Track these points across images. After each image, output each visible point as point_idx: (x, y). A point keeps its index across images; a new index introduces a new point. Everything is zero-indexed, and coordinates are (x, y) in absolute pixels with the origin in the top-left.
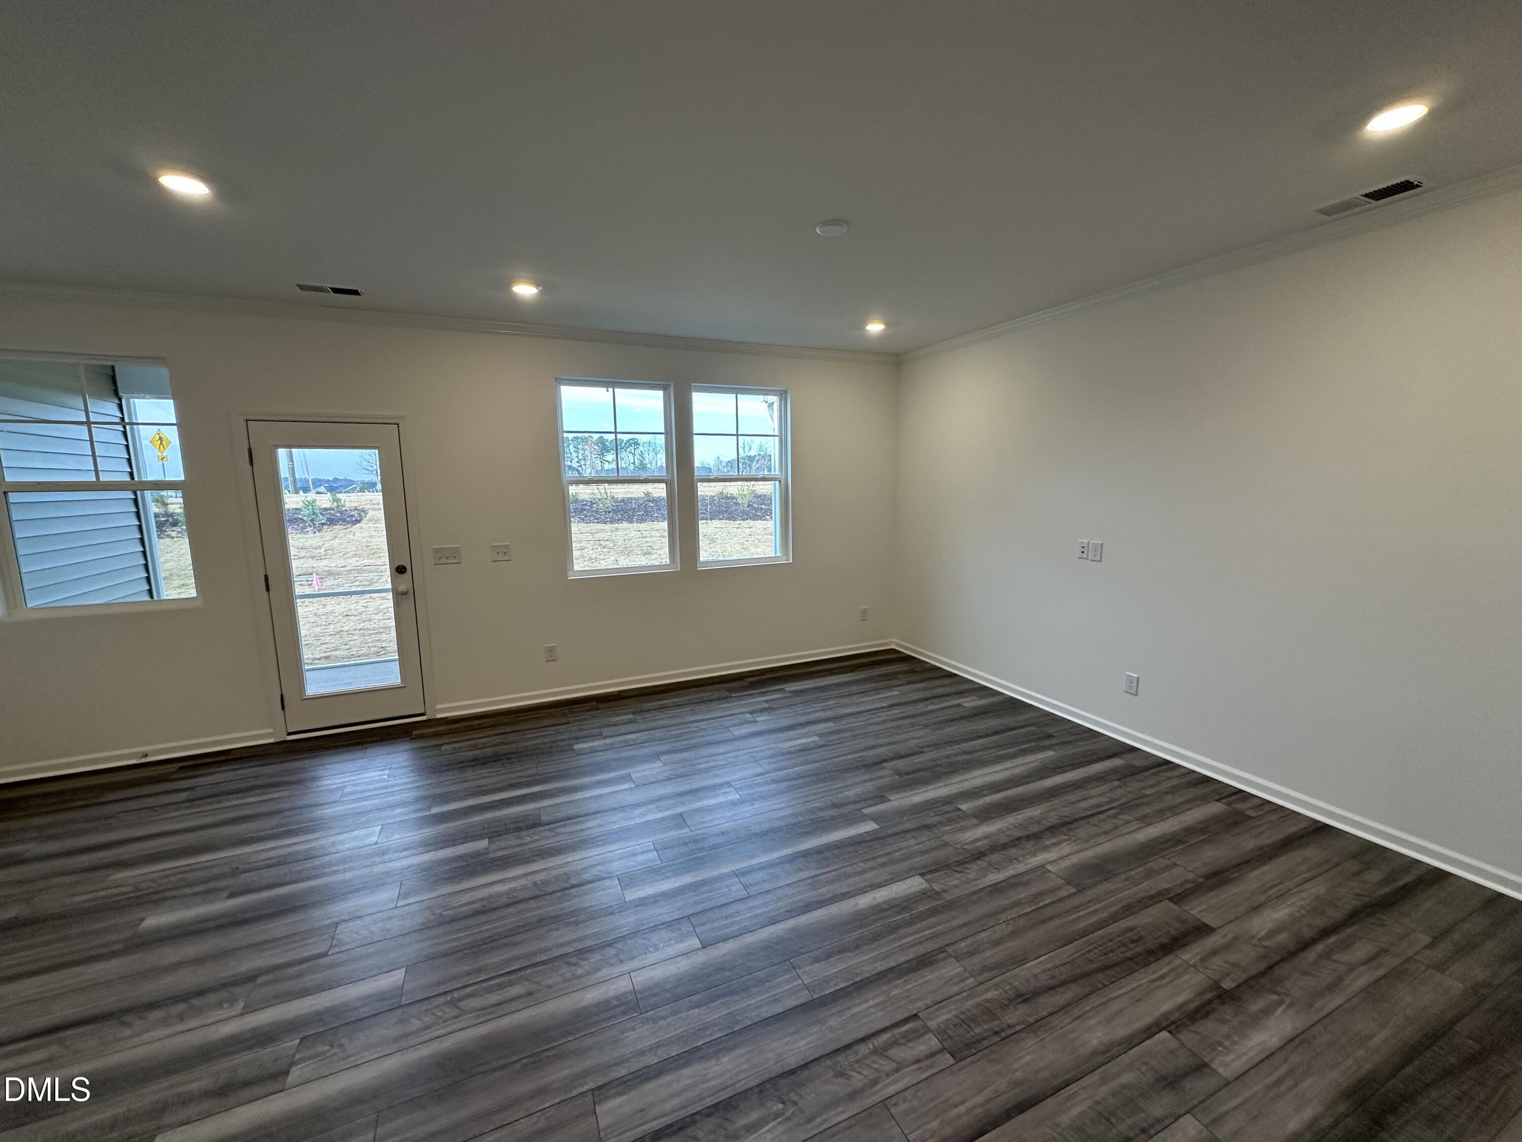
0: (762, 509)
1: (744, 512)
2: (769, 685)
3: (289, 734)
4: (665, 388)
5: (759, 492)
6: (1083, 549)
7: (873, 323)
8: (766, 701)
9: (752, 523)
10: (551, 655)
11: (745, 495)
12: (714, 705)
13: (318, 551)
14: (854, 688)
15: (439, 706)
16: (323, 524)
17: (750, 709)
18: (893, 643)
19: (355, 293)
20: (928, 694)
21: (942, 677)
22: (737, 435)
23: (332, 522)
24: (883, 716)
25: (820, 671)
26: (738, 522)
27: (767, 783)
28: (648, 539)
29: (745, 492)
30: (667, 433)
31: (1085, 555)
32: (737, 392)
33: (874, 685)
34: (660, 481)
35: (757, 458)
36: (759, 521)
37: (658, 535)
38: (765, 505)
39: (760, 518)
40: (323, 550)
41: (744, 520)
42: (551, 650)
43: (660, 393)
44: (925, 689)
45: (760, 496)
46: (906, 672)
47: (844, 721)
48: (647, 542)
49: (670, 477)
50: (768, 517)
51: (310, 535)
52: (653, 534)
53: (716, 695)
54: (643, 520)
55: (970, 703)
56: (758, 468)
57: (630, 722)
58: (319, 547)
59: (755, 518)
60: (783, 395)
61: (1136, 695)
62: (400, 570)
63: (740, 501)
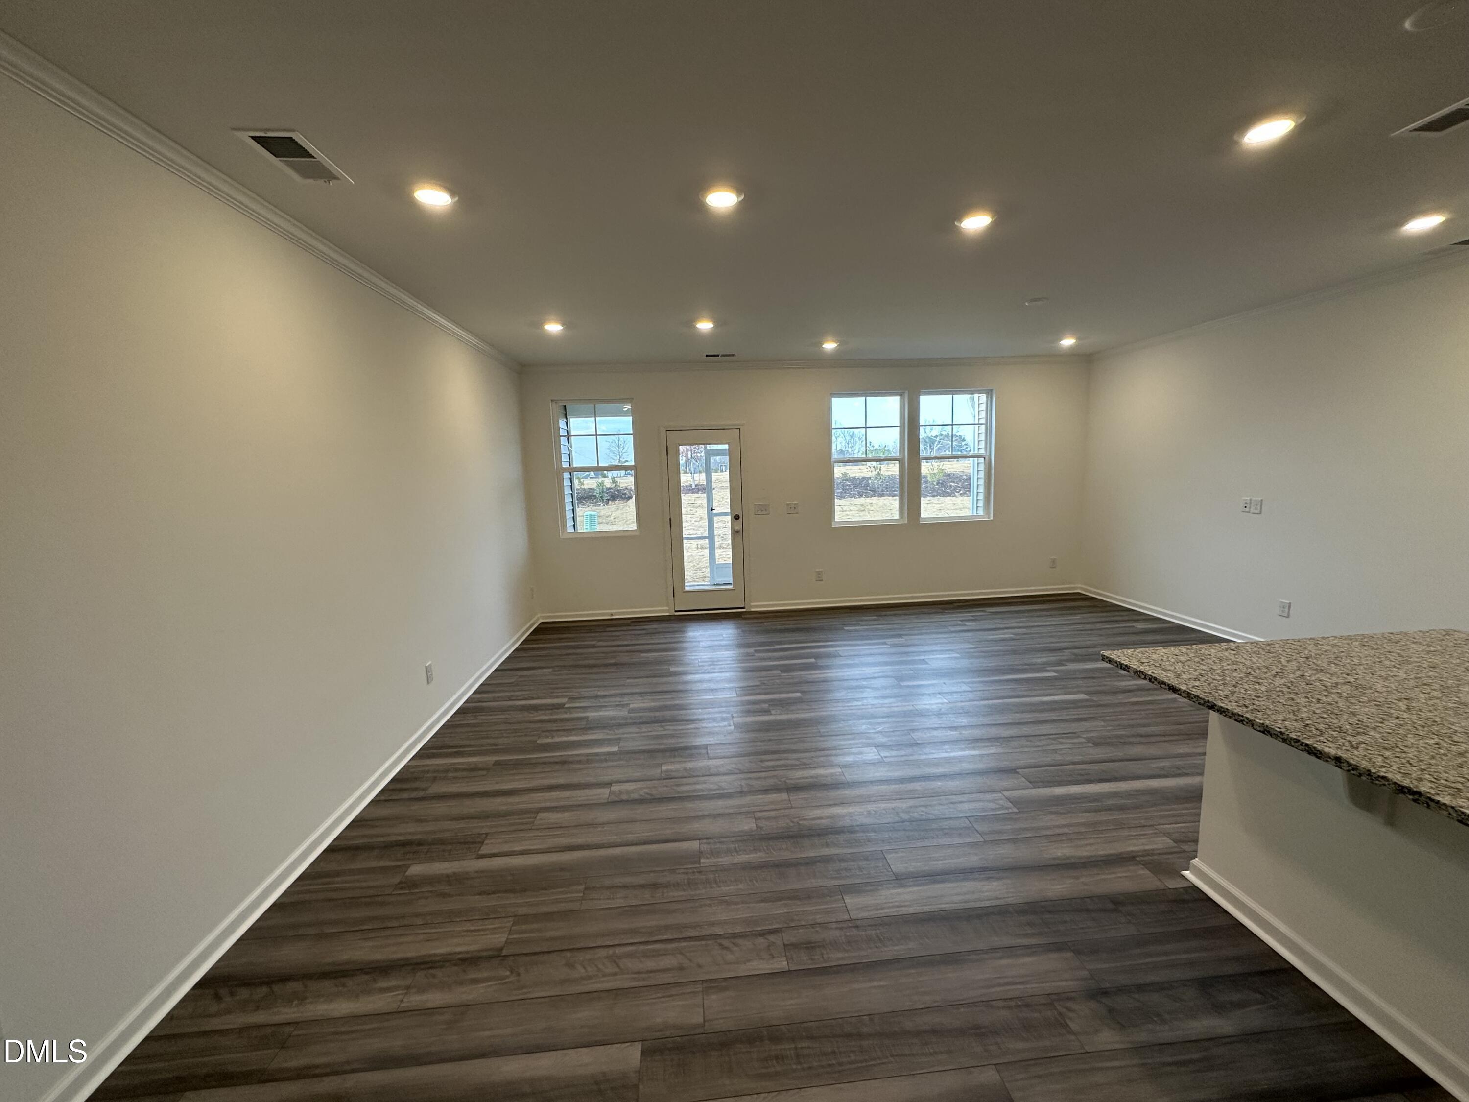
0: (951, 486)
1: (933, 490)
2: (973, 608)
3: (676, 611)
4: (901, 395)
5: (948, 471)
6: (1246, 505)
7: (1066, 338)
8: (973, 616)
9: (942, 499)
10: (819, 577)
11: (935, 474)
12: (931, 616)
13: (609, 519)
14: (1045, 613)
15: (752, 604)
16: (608, 499)
17: (961, 619)
18: (1079, 588)
19: (733, 355)
20: (1104, 619)
21: (1118, 611)
22: (952, 425)
23: (614, 498)
24: (1066, 628)
25: (1015, 603)
26: (929, 498)
27: (978, 652)
28: (848, 513)
29: (935, 472)
30: (902, 426)
31: (1247, 510)
32: (953, 393)
33: (1060, 612)
34: (896, 460)
35: (938, 439)
36: (949, 498)
37: (856, 509)
38: (954, 482)
39: (949, 495)
40: (612, 518)
41: (934, 496)
42: (819, 573)
43: (897, 398)
44: (1101, 617)
45: (949, 475)
46: (1090, 607)
47: (1033, 629)
48: (847, 515)
49: (902, 457)
50: (956, 494)
51: (601, 507)
52: (852, 508)
53: (934, 611)
54: (841, 497)
55: (1140, 626)
56: (939, 448)
57: (875, 620)
58: (609, 516)
59: (946, 494)
60: (989, 393)
61: (1288, 617)
62: (736, 517)
63: (929, 479)
